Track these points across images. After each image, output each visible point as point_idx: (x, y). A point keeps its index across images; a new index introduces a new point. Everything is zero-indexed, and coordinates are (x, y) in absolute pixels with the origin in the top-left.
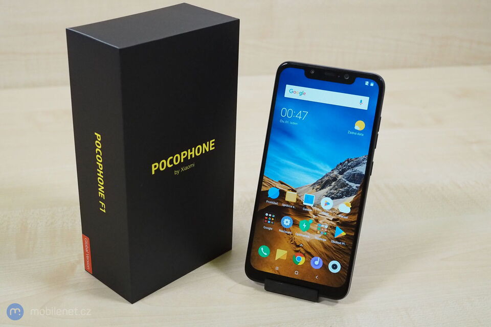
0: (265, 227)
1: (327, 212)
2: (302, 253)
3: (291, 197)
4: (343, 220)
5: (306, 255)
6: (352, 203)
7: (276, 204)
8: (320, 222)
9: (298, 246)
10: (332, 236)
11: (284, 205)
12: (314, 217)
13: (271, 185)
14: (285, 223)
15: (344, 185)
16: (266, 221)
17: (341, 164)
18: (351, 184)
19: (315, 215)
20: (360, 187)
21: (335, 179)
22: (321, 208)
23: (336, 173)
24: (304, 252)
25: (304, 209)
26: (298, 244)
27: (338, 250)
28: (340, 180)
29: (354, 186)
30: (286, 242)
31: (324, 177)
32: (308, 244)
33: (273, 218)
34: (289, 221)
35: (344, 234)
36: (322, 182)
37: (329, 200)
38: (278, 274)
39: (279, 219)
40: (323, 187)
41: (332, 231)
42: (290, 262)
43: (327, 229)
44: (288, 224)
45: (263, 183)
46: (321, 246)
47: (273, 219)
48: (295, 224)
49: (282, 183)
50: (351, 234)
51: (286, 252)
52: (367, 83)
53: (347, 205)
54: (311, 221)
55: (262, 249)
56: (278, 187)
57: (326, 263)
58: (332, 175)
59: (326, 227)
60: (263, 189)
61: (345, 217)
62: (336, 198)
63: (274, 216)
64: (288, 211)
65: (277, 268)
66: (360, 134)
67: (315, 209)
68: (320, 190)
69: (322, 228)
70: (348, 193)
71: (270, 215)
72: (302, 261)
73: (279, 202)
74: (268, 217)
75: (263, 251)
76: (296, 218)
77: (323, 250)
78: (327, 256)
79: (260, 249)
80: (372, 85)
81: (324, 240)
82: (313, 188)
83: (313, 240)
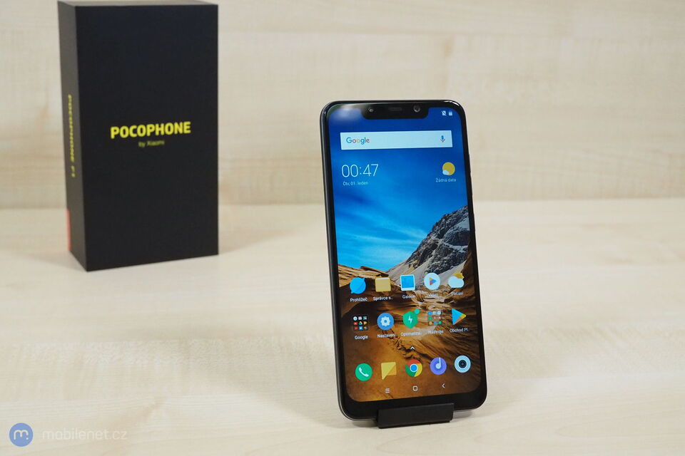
0: (356, 338)
1: (435, 293)
2: (417, 359)
3: (382, 285)
4: (458, 298)
5: (423, 359)
6: (464, 272)
7: (365, 300)
8: (430, 308)
9: (409, 351)
10: (449, 324)
11: (376, 299)
12: (420, 304)
13: (351, 276)
14: (383, 324)
15: (447, 251)
16: (356, 328)
17: (437, 224)
18: (456, 247)
19: (421, 300)
20: (468, 249)
21: (434, 246)
22: (427, 290)
23: (433, 237)
24: (418, 356)
25: (404, 297)
26: (407, 347)
27: (462, 339)
28: (441, 245)
29: (461, 249)
30: (390, 349)
31: (420, 247)
32: (421, 344)
33: (365, 320)
34: (388, 319)
35: (463, 316)
36: (419, 254)
37: (433, 276)
38: (391, 398)
39: (373, 320)
40: (422, 261)
41: (448, 317)
42: (403, 376)
43: (441, 315)
44: (388, 324)
45: (340, 275)
46: (439, 341)
47: (365, 323)
48: (397, 321)
49: (366, 269)
50: (472, 314)
51: (394, 364)
52: (444, 113)
53: (458, 277)
54: (417, 311)
55: (360, 369)
56: (362, 276)
57: (450, 363)
58: (429, 241)
59: (439, 313)
60: (342, 283)
61: (459, 294)
62: (442, 271)
63: (365, 318)
64: (383, 306)
65: (387, 391)
66: (452, 180)
67: (419, 292)
68: (419, 265)
69: (433, 316)
70: (455, 261)
71: (360, 318)
72: (418, 369)
73: (368, 296)
74: (358, 321)
75: (363, 372)
76: (396, 313)
77: (442, 346)
78: (450, 352)
79: (356, 370)
80: (451, 114)
81: (441, 332)
82: (410, 266)
83: (426, 336)
